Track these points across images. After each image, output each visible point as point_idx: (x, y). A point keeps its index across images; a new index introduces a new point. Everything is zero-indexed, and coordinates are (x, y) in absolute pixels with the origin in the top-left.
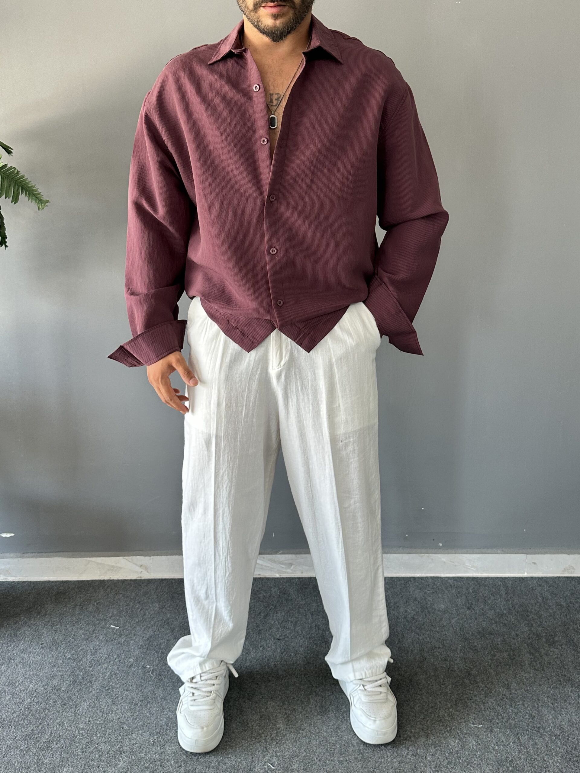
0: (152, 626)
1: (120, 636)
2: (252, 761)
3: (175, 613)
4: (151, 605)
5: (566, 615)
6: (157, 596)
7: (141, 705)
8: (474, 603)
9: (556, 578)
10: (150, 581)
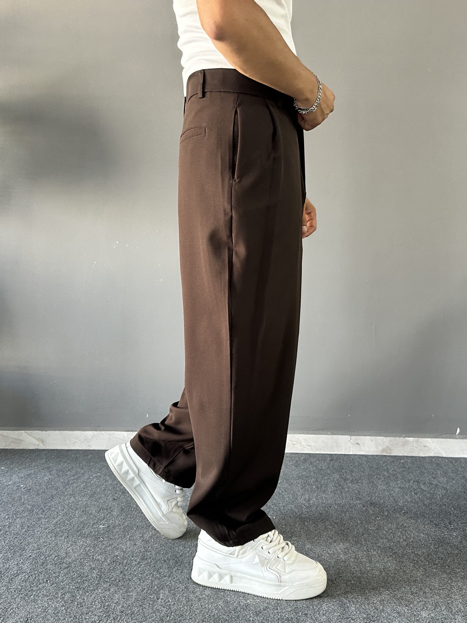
0: (35, 469)
1: (7, 472)
2: (83, 527)
3: (56, 464)
4: (39, 460)
5: (374, 471)
6: (46, 456)
7: (7, 502)
8: (301, 464)
9: (375, 455)
10: (43, 450)
